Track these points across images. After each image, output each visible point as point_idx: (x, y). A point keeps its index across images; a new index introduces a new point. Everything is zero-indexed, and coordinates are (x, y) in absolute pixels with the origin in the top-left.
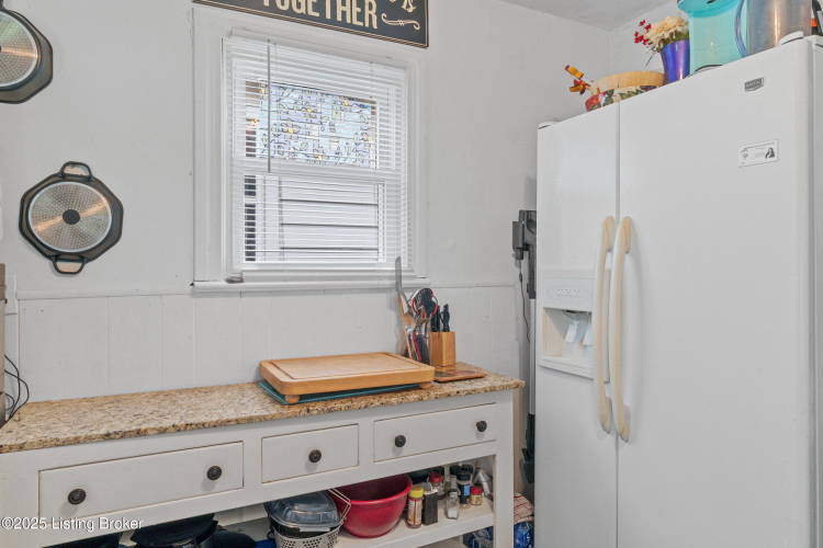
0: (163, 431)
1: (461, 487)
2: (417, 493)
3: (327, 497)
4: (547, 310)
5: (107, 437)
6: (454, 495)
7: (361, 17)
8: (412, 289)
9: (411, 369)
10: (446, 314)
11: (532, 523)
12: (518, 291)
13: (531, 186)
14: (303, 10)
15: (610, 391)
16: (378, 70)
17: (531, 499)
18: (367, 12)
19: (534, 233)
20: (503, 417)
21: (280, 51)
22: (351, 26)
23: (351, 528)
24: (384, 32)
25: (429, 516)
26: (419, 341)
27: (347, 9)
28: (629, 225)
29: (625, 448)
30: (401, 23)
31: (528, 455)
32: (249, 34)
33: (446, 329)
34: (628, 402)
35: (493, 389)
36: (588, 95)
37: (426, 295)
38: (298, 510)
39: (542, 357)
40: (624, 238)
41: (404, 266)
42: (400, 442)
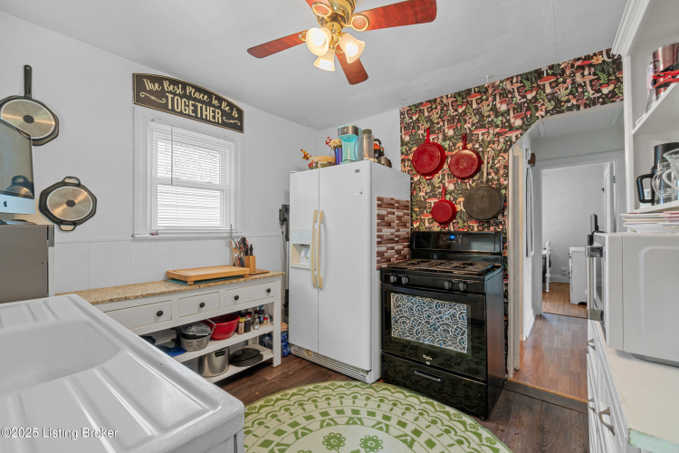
0: (137, 297)
1: (259, 318)
2: (243, 320)
3: (205, 322)
4: (294, 245)
5: (111, 300)
6: (257, 320)
7: (214, 117)
8: (237, 237)
9: (238, 270)
10: (251, 249)
11: (287, 332)
12: (281, 238)
13: (287, 194)
14: (187, 112)
15: (316, 273)
16: (221, 141)
17: (287, 323)
18: (217, 116)
19: (288, 214)
20: (277, 287)
21: (176, 130)
22: (209, 121)
23: (215, 337)
24: (224, 125)
25: (247, 329)
26: (240, 259)
27: (208, 113)
28: (323, 213)
29: (321, 292)
30: (232, 121)
31: (286, 306)
32: (161, 121)
33: (251, 254)
34: (322, 276)
35: (273, 276)
36: (309, 162)
37: (244, 240)
38: (193, 329)
39: (292, 263)
40: (320, 218)
41: (233, 228)
42: (237, 298)
